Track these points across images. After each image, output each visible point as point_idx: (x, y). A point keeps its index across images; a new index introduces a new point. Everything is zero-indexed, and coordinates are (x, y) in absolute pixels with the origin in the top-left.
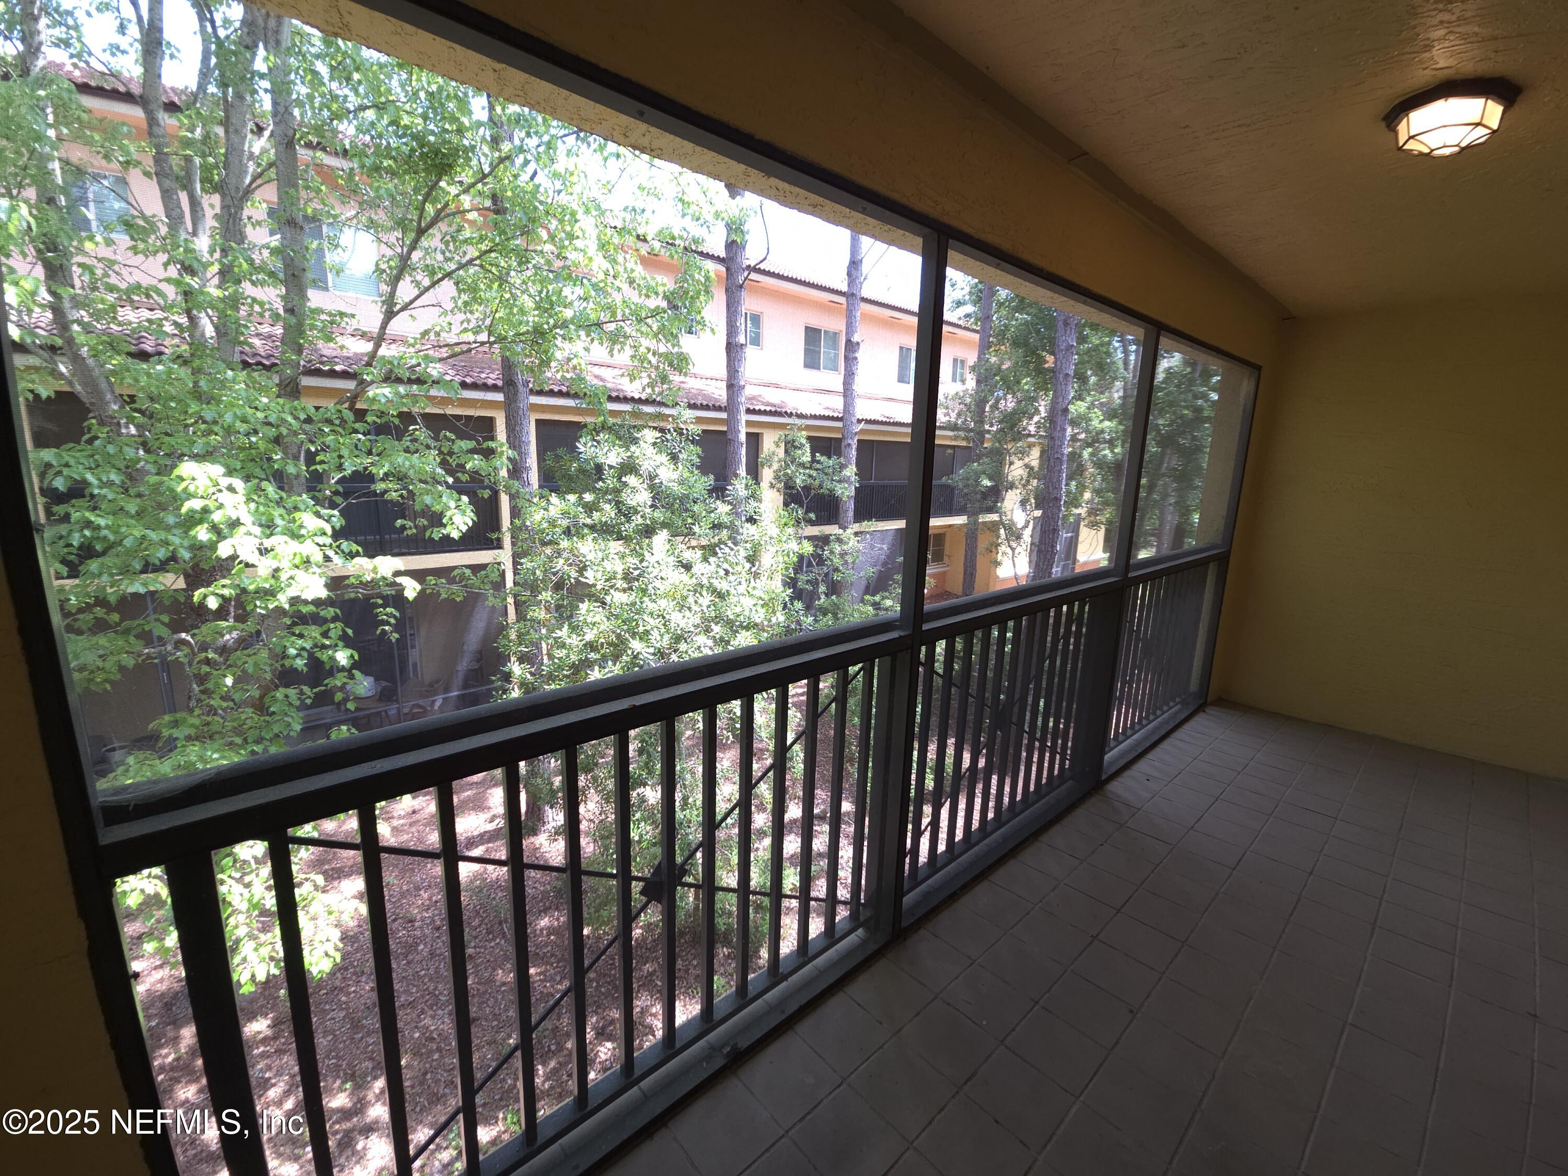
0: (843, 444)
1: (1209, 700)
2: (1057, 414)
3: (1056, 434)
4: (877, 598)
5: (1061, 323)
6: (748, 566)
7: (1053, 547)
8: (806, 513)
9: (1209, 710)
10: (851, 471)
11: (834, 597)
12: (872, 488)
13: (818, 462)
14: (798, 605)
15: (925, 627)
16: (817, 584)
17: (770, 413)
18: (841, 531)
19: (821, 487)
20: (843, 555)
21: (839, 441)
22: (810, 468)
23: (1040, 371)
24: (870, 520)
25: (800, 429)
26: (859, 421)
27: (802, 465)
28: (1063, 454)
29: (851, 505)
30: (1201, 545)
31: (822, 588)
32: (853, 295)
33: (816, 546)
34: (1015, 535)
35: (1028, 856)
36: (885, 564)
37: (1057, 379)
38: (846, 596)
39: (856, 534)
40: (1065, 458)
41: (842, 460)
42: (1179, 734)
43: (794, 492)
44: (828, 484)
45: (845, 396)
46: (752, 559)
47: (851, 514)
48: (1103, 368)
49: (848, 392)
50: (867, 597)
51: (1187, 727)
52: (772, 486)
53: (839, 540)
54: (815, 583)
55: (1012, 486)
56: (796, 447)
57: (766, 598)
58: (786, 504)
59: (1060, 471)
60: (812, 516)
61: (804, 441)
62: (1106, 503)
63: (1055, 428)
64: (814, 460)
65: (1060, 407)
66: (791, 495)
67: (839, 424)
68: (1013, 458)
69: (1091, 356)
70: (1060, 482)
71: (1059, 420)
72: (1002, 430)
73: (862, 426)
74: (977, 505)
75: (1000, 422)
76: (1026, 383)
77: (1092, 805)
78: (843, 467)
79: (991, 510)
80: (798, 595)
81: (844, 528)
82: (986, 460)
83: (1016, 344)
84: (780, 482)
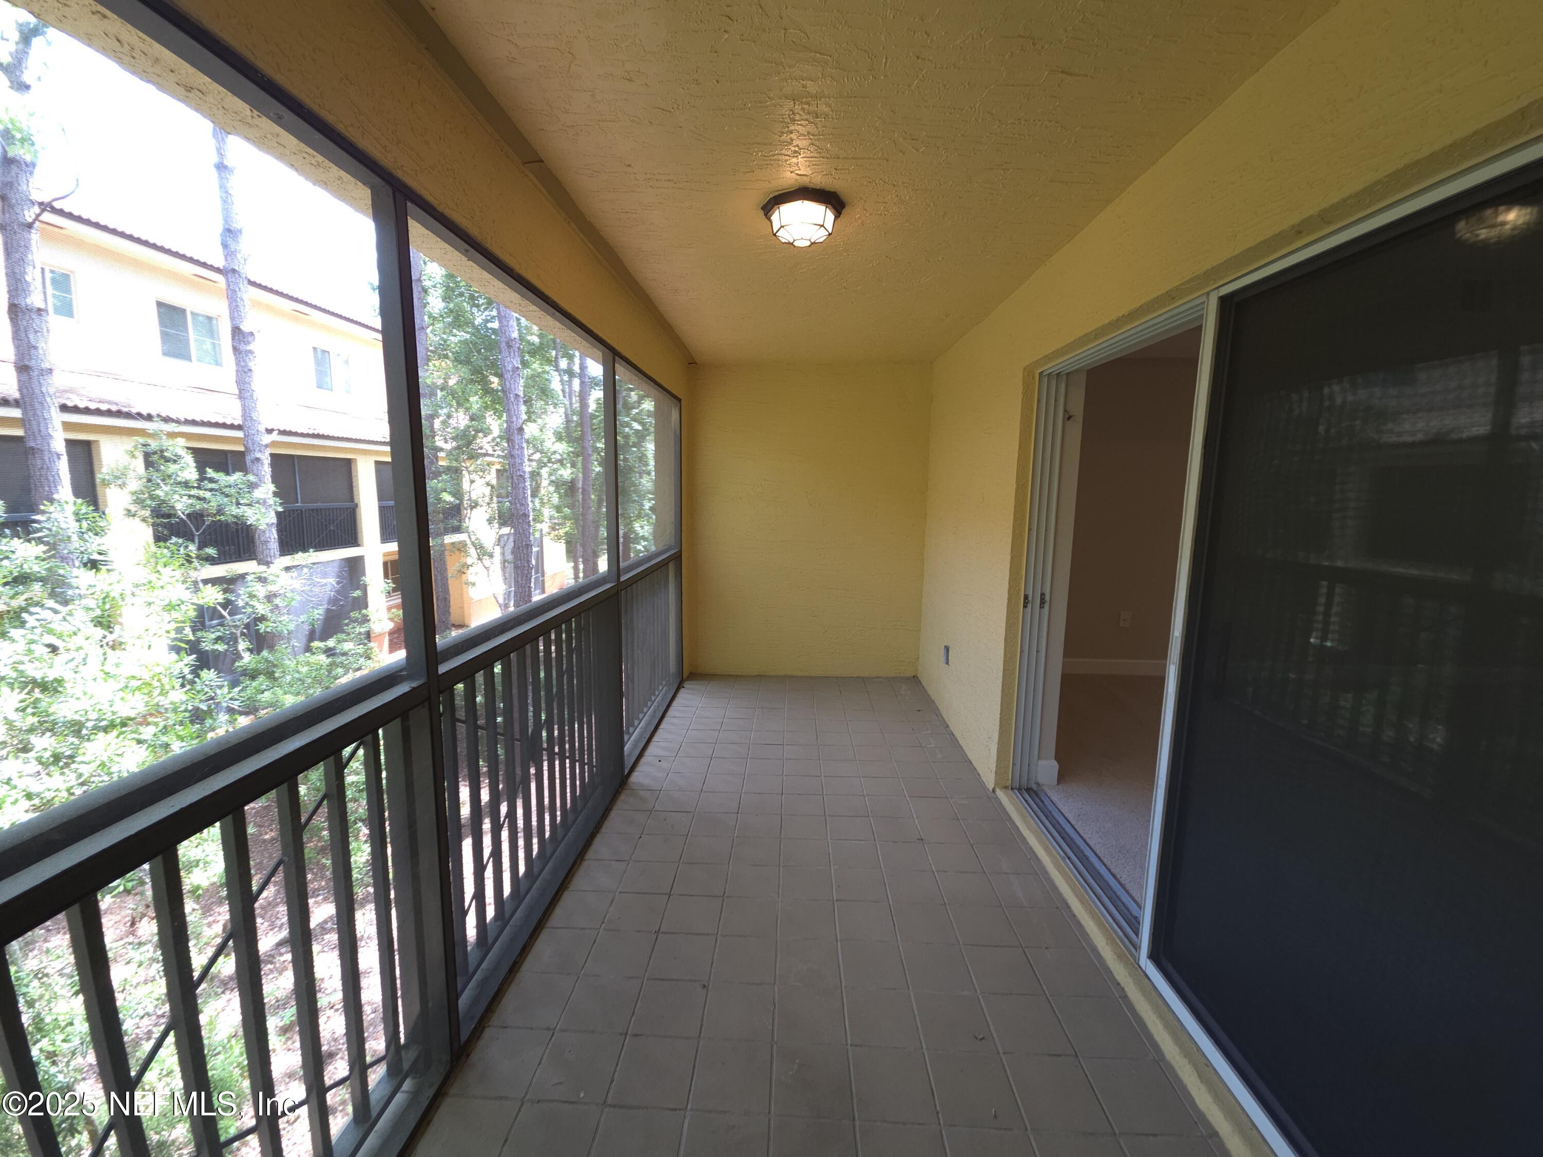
0: (248, 458)
1: (685, 676)
2: (512, 435)
3: (516, 452)
4: (331, 643)
5: (504, 344)
6: (99, 632)
7: (529, 562)
8: (200, 548)
9: (687, 685)
10: (266, 490)
11: (265, 653)
12: (300, 512)
13: (211, 480)
14: (209, 675)
15: (443, 669)
16: (236, 642)
17: (109, 413)
18: (263, 568)
19: (220, 511)
20: (270, 598)
21: (242, 454)
22: (199, 488)
23: (487, 390)
24: (305, 550)
25: (172, 435)
26: (269, 431)
27: (186, 485)
28: (524, 472)
29: (274, 534)
30: (661, 548)
31: (242, 645)
32: (234, 271)
33: (225, 591)
34: (483, 553)
35: (580, 881)
36: (333, 601)
37: (508, 399)
38: (281, 647)
39: (288, 569)
40: (527, 476)
41: (251, 478)
42: (671, 712)
43: (173, 521)
44: (235, 510)
45: (241, 397)
46: (105, 622)
47: (274, 545)
48: (545, 392)
49: (244, 392)
50: (316, 644)
51: (675, 703)
52: (130, 514)
53: (262, 580)
54: (232, 640)
55: (474, 505)
56: (167, 460)
57: (146, 676)
58: (159, 538)
59: (524, 488)
60: (211, 551)
61: (182, 452)
62: (565, 518)
63: (514, 447)
64: (202, 478)
65: (515, 426)
66: (169, 526)
67: (239, 434)
68: (474, 476)
69: (534, 381)
70: (526, 498)
71: (517, 438)
72: (458, 448)
73: (275, 437)
74: (441, 526)
75: (453, 439)
76: (475, 401)
77: (624, 803)
78: (252, 486)
79: (457, 530)
80: (204, 661)
81: (268, 564)
82: (444, 477)
83: (457, 360)
84: (144, 508)
